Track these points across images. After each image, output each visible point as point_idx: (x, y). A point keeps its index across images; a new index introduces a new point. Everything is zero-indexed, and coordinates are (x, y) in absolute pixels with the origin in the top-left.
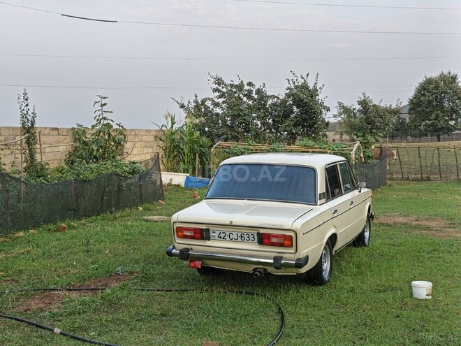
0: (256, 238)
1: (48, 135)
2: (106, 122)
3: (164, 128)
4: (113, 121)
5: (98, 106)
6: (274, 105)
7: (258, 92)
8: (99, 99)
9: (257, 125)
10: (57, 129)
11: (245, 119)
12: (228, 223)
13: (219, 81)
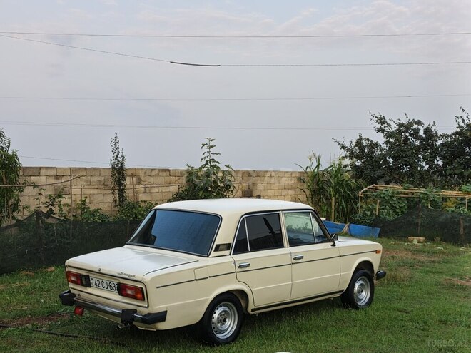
0: (116, 286)
1: (158, 175)
2: (215, 163)
3: (308, 170)
4: (219, 163)
5: (205, 149)
6: (442, 144)
7: (428, 130)
8: (207, 142)
9: (422, 167)
10: (169, 170)
11: (406, 161)
12: (97, 270)
13: (381, 120)
